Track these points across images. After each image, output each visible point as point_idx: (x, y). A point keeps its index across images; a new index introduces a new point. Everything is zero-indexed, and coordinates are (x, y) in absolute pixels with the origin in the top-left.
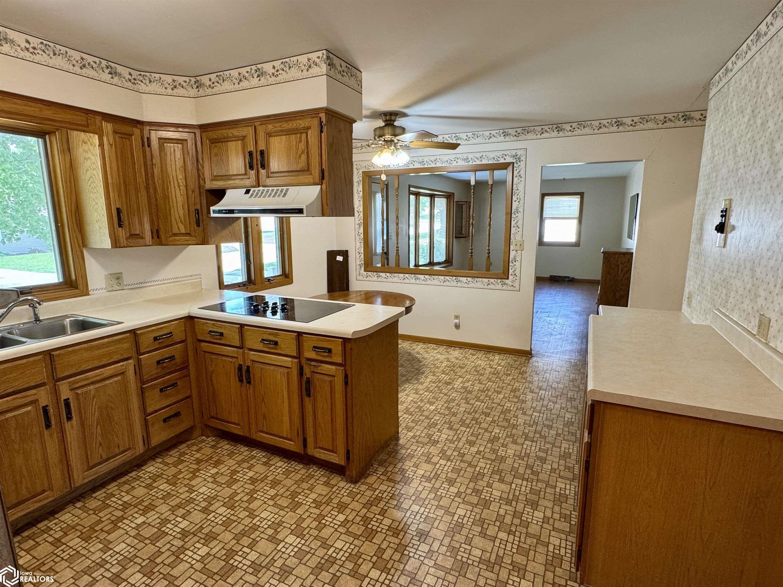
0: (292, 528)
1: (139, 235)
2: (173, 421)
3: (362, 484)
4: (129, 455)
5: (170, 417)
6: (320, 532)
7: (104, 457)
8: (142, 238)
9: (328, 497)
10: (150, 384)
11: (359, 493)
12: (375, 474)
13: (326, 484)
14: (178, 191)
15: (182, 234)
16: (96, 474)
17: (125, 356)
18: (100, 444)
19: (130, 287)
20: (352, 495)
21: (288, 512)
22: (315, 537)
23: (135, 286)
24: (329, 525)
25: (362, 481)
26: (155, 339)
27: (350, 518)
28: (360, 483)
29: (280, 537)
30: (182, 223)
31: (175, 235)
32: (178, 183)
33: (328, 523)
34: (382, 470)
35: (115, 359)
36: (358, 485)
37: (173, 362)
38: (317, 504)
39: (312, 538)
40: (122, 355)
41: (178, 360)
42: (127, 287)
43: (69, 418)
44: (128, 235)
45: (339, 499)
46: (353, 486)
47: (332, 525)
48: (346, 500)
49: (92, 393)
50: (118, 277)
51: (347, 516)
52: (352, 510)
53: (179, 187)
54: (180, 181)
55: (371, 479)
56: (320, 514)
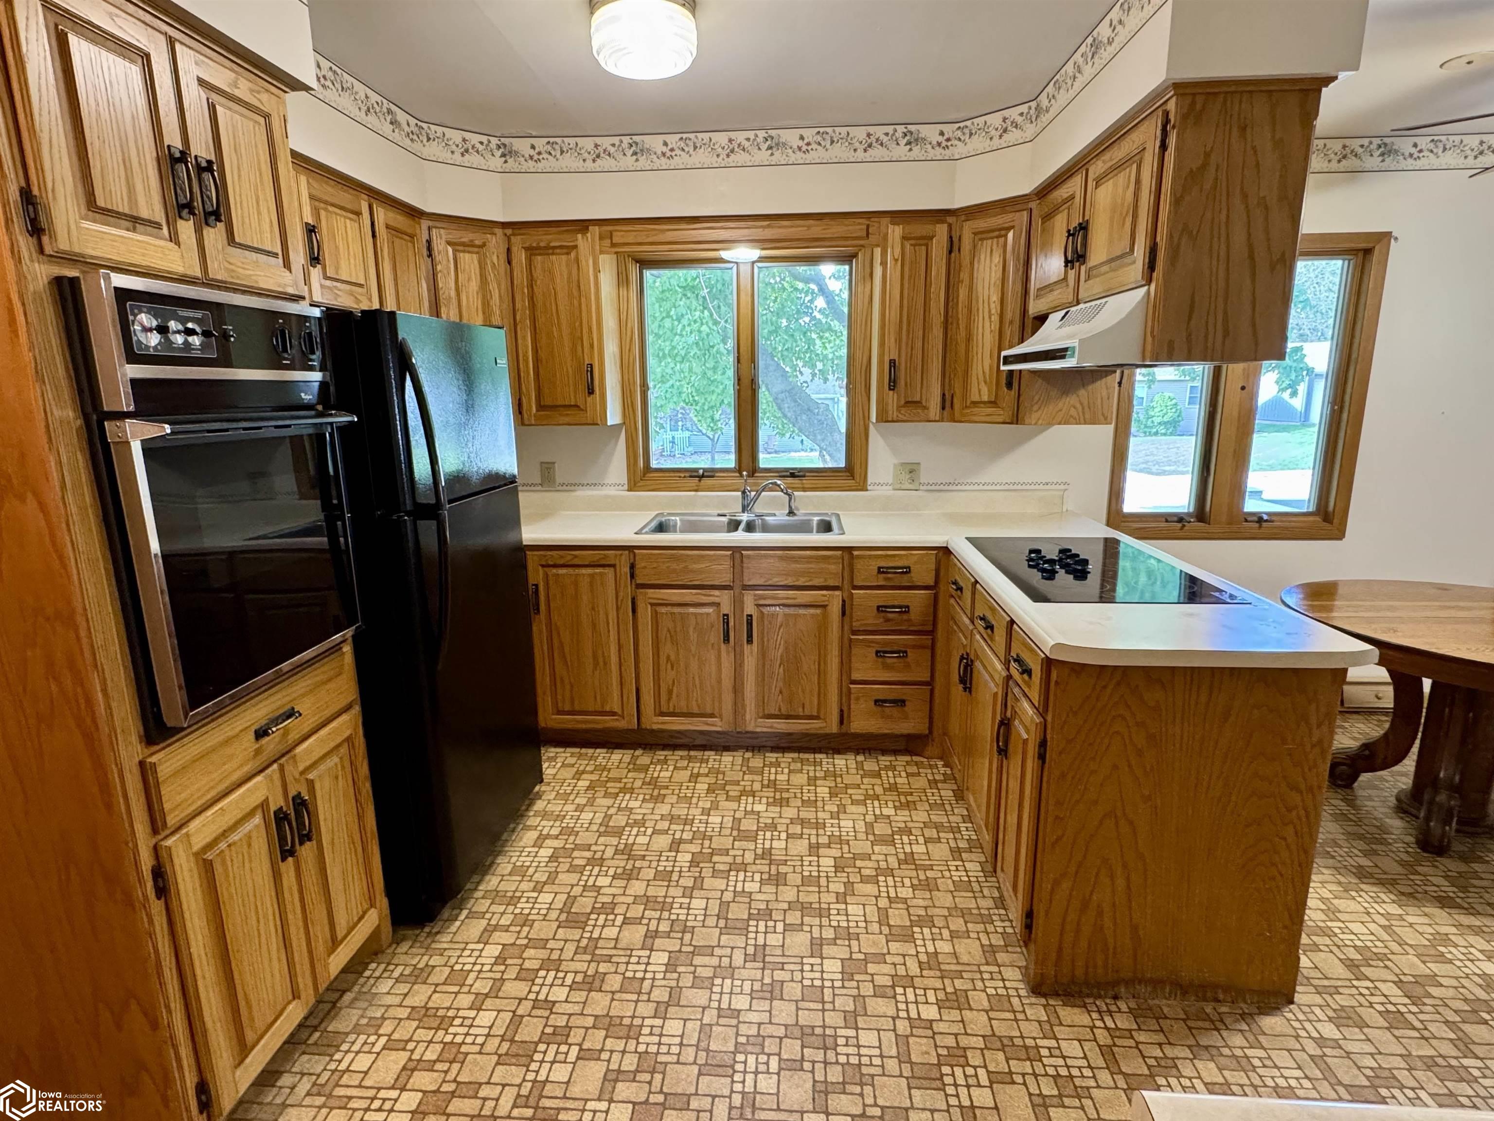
0: (854, 956)
1: (920, 402)
2: (889, 709)
3: (1044, 1006)
4: (817, 726)
5: (885, 701)
6: (875, 996)
7: (784, 711)
8: (925, 408)
9: (959, 968)
10: (861, 637)
11: (1014, 1012)
12: (1095, 1015)
13: (990, 951)
14: (987, 324)
15: (984, 403)
16: (771, 727)
17: (831, 583)
18: (781, 692)
19: (929, 487)
20: (998, 1003)
21: (881, 933)
22: (859, 995)
23: (937, 488)
24: (897, 1002)
25: (1051, 1002)
26: (880, 570)
27: (939, 1027)
28: (1043, 1001)
29: (827, 950)
30: (985, 382)
31: (975, 403)
32: (990, 311)
33: (899, 998)
34: (1124, 1022)
35: (816, 582)
36: (1033, 1000)
37: (905, 617)
38: (932, 962)
39: (855, 992)
40: (826, 580)
41: (915, 614)
42: (925, 487)
43: (750, 640)
44: (903, 402)
45: (970, 986)
46: (1023, 993)
47: (902, 1006)
48: (979, 999)
49: (780, 619)
50: (912, 470)
51: (941, 1020)
52: (962, 1021)
53: (990, 318)
54: (993, 306)
55: (1071, 1015)
56: (912, 977)
